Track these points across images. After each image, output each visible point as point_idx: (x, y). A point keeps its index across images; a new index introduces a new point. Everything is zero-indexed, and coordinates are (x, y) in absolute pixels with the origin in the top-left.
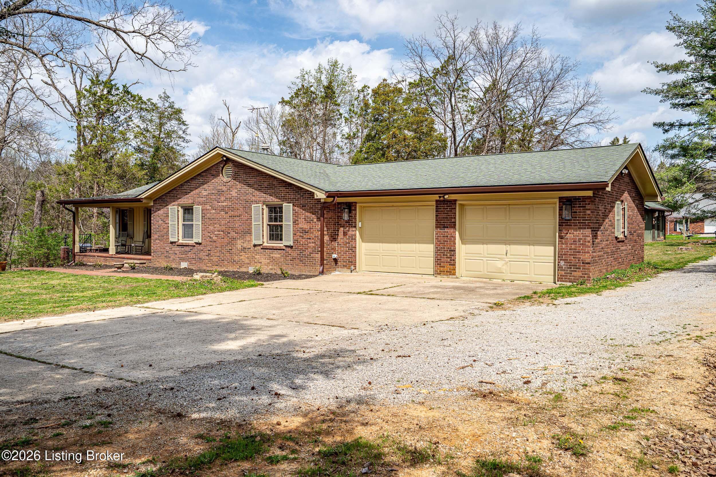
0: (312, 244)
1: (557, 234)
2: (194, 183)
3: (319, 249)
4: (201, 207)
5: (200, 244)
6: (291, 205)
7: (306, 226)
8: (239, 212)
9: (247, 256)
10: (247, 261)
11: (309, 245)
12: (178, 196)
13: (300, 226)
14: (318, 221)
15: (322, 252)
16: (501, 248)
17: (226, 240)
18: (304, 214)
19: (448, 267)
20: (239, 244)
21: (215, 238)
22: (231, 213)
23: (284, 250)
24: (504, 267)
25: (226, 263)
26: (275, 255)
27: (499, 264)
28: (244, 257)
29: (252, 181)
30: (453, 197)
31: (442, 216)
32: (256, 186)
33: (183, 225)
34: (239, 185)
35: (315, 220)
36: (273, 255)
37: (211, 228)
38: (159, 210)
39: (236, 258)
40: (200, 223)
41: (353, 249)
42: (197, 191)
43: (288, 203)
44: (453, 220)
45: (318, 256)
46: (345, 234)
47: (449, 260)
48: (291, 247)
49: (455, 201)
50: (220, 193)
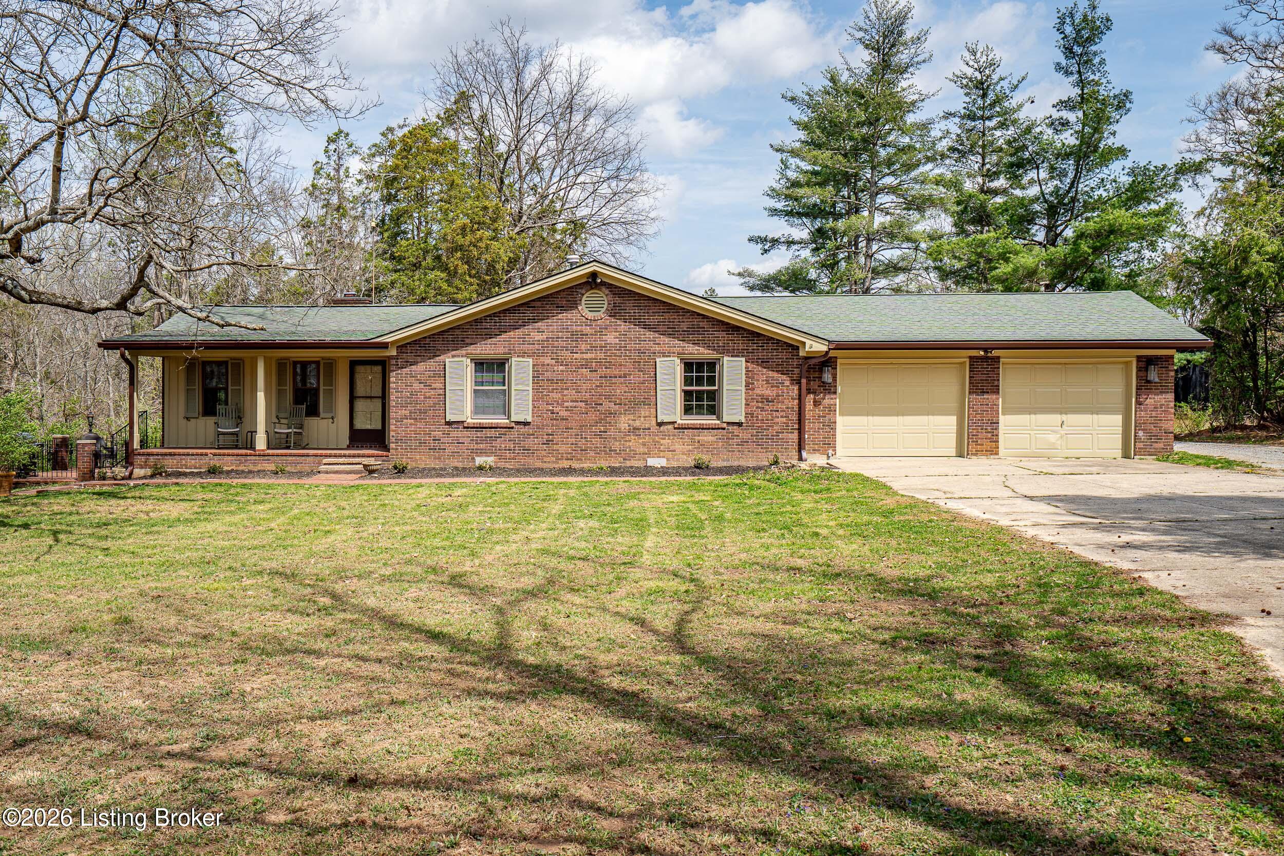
0: (780, 419)
1: (1134, 400)
2: (508, 320)
3: (796, 426)
4: (531, 360)
5: (526, 424)
6: (743, 359)
7: (769, 392)
8: (624, 370)
9: (641, 441)
10: (642, 450)
11: (776, 420)
12: (468, 341)
13: (758, 391)
14: (792, 384)
15: (801, 431)
16: (1056, 418)
17: (592, 416)
18: (763, 374)
19: (987, 445)
20: (624, 422)
21: (564, 413)
22: (602, 371)
23: (724, 429)
24: (1059, 442)
25: (592, 454)
26: (705, 438)
27: (1052, 438)
28: (633, 443)
29: (654, 320)
30: (995, 353)
31: (979, 377)
32: (661, 328)
33: (475, 391)
34: (623, 326)
35: (787, 383)
36: (700, 438)
37: (556, 396)
38: (415, 363)
39: (617, 445)
40: (530, 389)
41: (832, 425)
42: (518, 332)
43: (732, 356)
44: (996, 383)
45: (795, 435)
46: (816, 403)
47: (989, 435)
48: (739, 424)
49: (998, 358)
50: (577, 336)
